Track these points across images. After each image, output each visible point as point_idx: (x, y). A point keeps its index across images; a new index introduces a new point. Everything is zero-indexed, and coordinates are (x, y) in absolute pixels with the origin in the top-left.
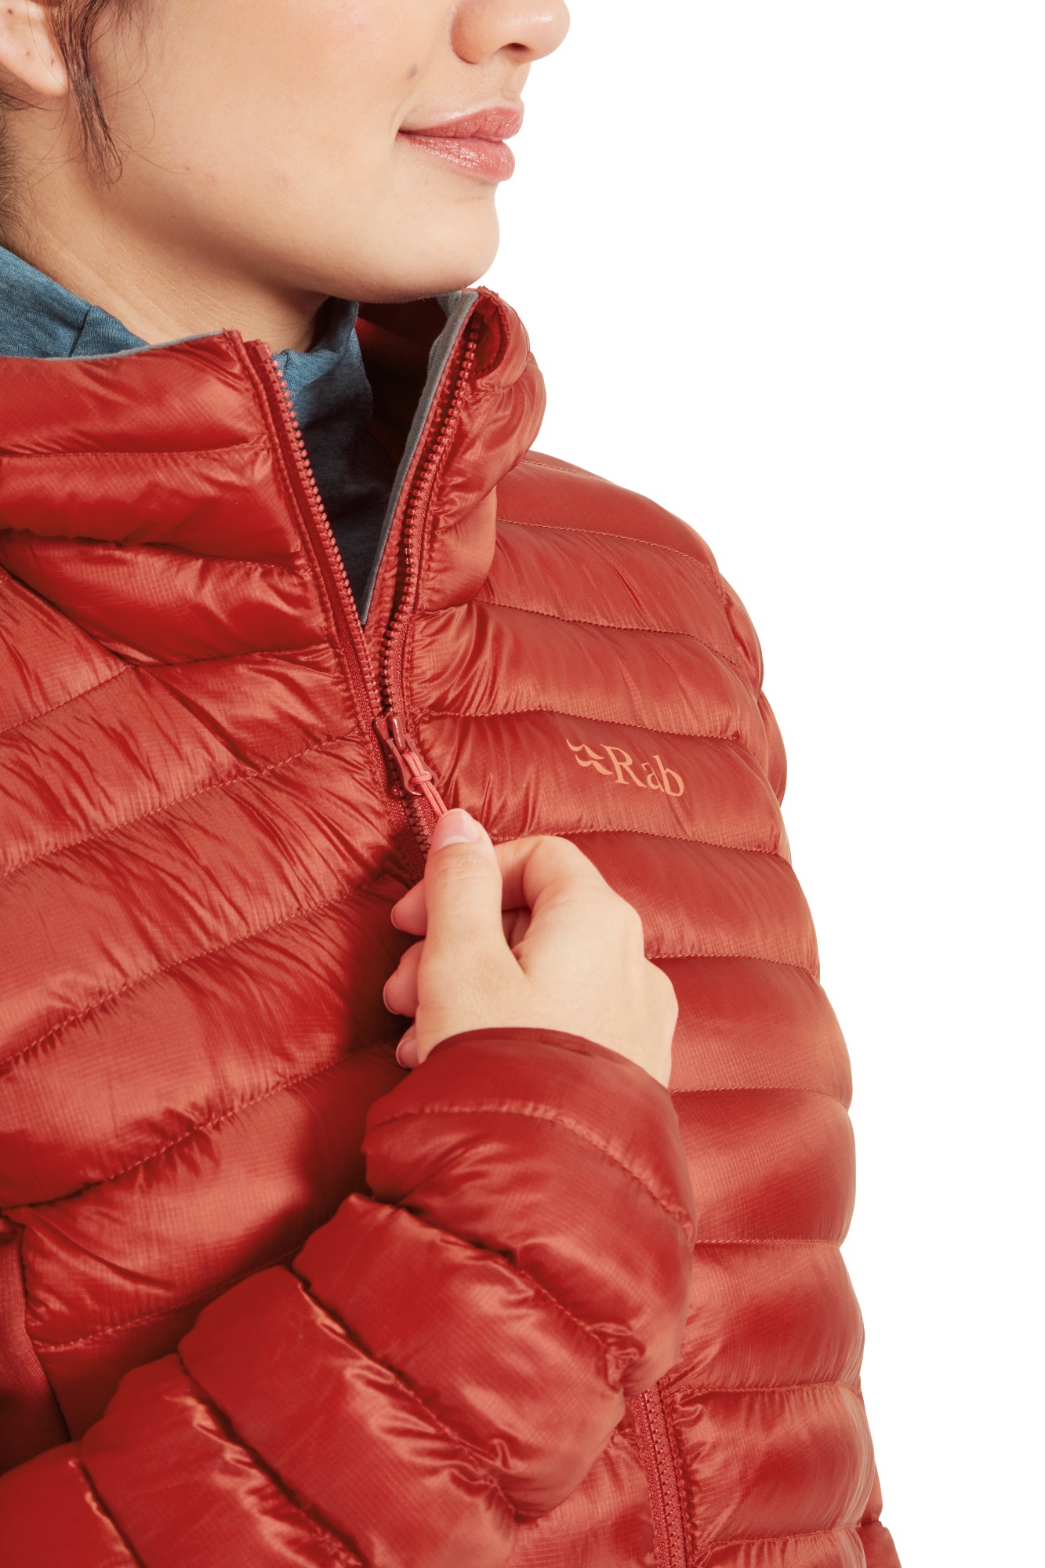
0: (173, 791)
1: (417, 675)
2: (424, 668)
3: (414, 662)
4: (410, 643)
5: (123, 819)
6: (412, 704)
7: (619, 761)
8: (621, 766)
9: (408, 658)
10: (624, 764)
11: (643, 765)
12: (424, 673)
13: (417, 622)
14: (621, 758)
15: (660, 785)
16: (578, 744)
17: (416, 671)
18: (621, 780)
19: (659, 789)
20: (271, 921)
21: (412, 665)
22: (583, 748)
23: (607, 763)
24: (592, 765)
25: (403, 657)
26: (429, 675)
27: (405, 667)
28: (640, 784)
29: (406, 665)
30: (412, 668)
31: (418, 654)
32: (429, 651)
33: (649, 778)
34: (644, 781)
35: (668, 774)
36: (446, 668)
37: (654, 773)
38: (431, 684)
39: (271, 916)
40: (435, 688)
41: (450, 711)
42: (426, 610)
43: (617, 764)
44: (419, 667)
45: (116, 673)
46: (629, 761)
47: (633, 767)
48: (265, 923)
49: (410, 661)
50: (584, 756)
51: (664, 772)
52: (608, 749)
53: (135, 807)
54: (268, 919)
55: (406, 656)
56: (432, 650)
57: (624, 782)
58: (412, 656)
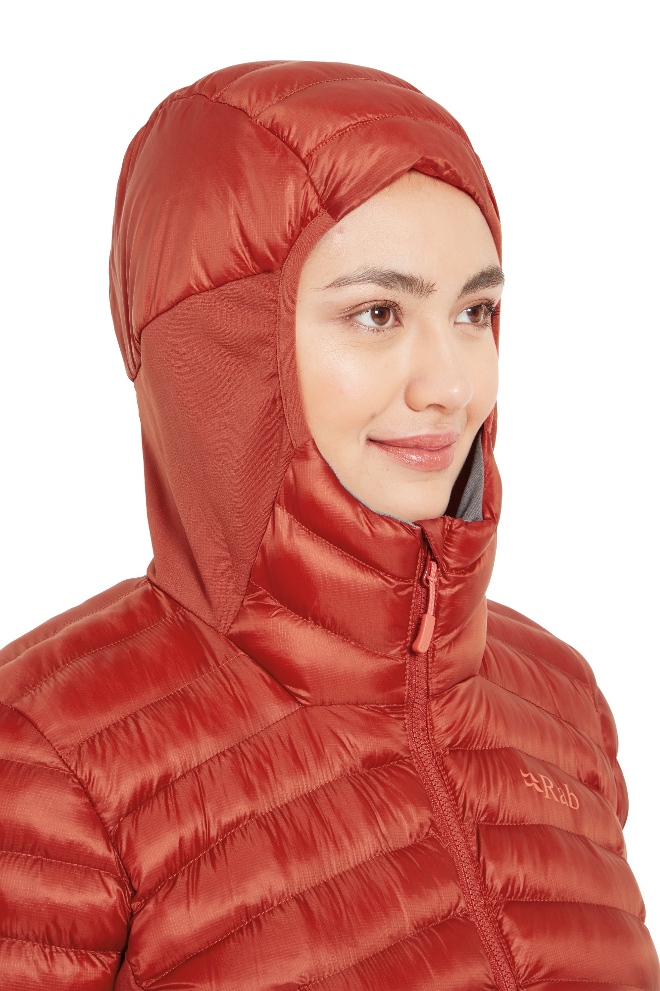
0: (319, 779)
1: (437, 731)
2: (440, 726)
3: (434, 724)
4: (430, 714)
5: (290, 798)
6: (437, 747)
7: (547, 785)
8: (548, 788)
9: (430, 722)
10: (548, 787)
11: (559, 789)
12: (440, 729)
13: (432, 702)
14: (548, 784)
15: (566, 802)
16: (526, 772)
17: (436, 729)
18: (547, 796)
19: (566, 804)
20: (364, 859)
21: (433, 726)
22: (530, 775)
23: (540, 785)
24: (533, 786)
25: (427, 723)
26: (444, 728)
27: (429, 728)
28: (556, 800)
29: (429, 727)
30: (433, 728)
31: (435, 719)
32: (441, 716)
33: (561, 796)
34: (559, 798)
35: (571, 796)
36: (455, 722)
37: (564, 795)
38: (446, 734)
39: (364, 857)
40: (449, 736)
41: (461, 747)
42: (435, 695)
43: (546, 787)
44: (437, 726)
45: (294, 710)
46: (552, 786)
47: (554, 789)
48: (360, 860)
49: (431, 724)
50: (529, 780)
51: (569, 795)
52: (542, 777)
53: (297, 791)
54: (362, 858)
55: (428, 722)
56: (443, 715)
57: (549, 798)
58: (432, 721)
